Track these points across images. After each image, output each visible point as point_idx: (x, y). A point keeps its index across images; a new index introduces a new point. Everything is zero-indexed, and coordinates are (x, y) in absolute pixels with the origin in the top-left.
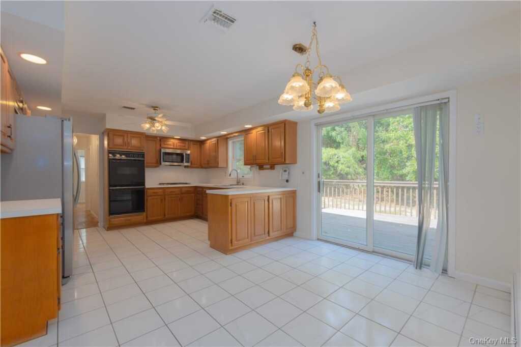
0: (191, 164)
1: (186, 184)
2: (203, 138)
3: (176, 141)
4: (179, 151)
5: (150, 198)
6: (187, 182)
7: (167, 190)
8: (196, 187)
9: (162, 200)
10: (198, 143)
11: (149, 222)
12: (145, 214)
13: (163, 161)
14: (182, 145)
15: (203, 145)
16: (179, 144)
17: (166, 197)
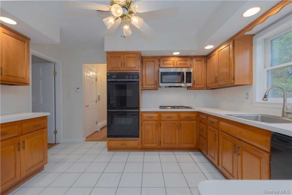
0: (194, 84)
1: (187, 108)
2: (209, 47)
3: (177, 59)
4: (179, 70)
5: (146, 122)
6: (189, 106)
7: (163, 115)
8: (199, 113)
9: (157, 126)
10: (203, 59)
11: (144, 149)
12: (139, 139)
13: (162, 82)
14: (183, 62)
15: (209, 59)
16: (180, 62)
17: (162, 122)
